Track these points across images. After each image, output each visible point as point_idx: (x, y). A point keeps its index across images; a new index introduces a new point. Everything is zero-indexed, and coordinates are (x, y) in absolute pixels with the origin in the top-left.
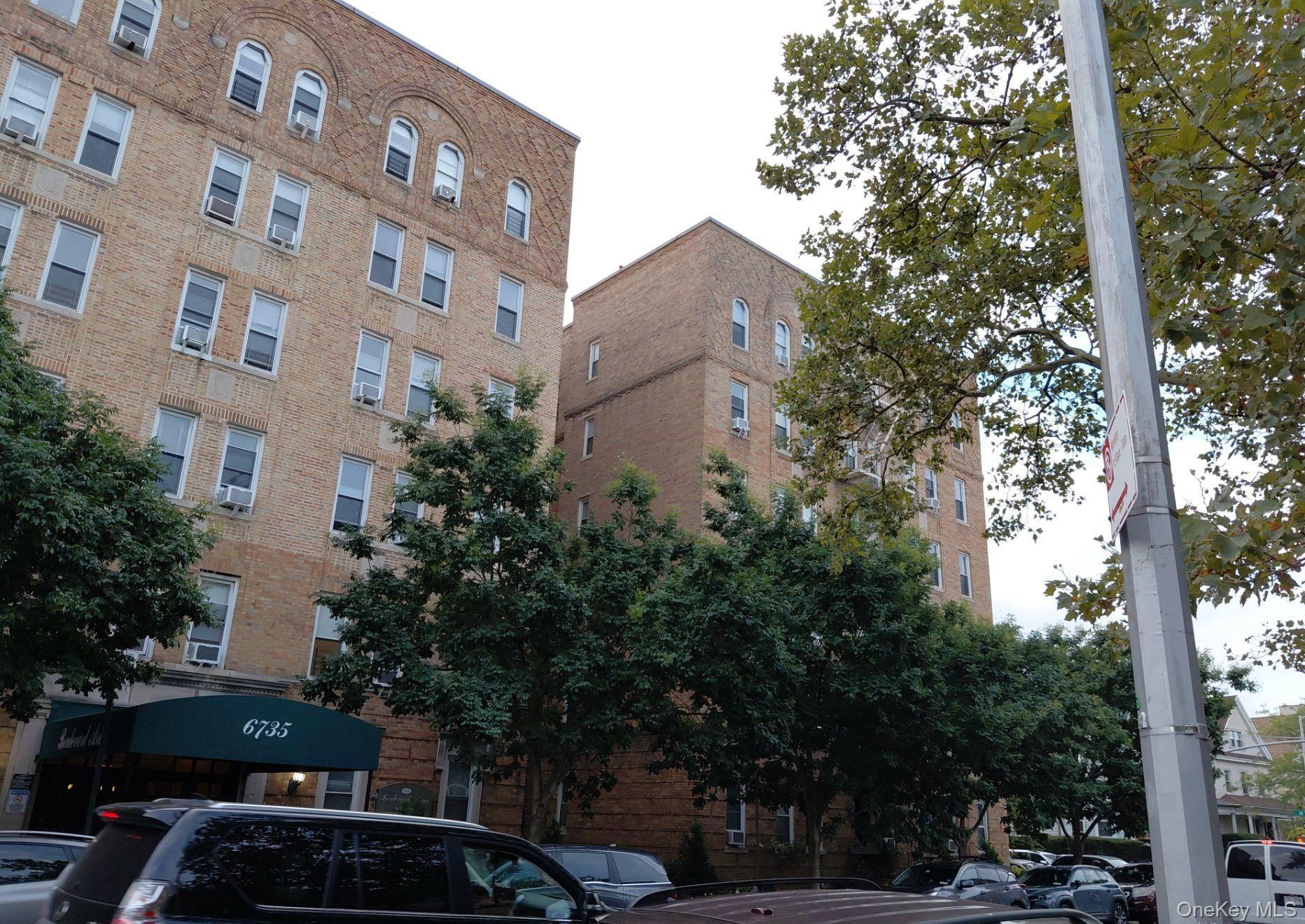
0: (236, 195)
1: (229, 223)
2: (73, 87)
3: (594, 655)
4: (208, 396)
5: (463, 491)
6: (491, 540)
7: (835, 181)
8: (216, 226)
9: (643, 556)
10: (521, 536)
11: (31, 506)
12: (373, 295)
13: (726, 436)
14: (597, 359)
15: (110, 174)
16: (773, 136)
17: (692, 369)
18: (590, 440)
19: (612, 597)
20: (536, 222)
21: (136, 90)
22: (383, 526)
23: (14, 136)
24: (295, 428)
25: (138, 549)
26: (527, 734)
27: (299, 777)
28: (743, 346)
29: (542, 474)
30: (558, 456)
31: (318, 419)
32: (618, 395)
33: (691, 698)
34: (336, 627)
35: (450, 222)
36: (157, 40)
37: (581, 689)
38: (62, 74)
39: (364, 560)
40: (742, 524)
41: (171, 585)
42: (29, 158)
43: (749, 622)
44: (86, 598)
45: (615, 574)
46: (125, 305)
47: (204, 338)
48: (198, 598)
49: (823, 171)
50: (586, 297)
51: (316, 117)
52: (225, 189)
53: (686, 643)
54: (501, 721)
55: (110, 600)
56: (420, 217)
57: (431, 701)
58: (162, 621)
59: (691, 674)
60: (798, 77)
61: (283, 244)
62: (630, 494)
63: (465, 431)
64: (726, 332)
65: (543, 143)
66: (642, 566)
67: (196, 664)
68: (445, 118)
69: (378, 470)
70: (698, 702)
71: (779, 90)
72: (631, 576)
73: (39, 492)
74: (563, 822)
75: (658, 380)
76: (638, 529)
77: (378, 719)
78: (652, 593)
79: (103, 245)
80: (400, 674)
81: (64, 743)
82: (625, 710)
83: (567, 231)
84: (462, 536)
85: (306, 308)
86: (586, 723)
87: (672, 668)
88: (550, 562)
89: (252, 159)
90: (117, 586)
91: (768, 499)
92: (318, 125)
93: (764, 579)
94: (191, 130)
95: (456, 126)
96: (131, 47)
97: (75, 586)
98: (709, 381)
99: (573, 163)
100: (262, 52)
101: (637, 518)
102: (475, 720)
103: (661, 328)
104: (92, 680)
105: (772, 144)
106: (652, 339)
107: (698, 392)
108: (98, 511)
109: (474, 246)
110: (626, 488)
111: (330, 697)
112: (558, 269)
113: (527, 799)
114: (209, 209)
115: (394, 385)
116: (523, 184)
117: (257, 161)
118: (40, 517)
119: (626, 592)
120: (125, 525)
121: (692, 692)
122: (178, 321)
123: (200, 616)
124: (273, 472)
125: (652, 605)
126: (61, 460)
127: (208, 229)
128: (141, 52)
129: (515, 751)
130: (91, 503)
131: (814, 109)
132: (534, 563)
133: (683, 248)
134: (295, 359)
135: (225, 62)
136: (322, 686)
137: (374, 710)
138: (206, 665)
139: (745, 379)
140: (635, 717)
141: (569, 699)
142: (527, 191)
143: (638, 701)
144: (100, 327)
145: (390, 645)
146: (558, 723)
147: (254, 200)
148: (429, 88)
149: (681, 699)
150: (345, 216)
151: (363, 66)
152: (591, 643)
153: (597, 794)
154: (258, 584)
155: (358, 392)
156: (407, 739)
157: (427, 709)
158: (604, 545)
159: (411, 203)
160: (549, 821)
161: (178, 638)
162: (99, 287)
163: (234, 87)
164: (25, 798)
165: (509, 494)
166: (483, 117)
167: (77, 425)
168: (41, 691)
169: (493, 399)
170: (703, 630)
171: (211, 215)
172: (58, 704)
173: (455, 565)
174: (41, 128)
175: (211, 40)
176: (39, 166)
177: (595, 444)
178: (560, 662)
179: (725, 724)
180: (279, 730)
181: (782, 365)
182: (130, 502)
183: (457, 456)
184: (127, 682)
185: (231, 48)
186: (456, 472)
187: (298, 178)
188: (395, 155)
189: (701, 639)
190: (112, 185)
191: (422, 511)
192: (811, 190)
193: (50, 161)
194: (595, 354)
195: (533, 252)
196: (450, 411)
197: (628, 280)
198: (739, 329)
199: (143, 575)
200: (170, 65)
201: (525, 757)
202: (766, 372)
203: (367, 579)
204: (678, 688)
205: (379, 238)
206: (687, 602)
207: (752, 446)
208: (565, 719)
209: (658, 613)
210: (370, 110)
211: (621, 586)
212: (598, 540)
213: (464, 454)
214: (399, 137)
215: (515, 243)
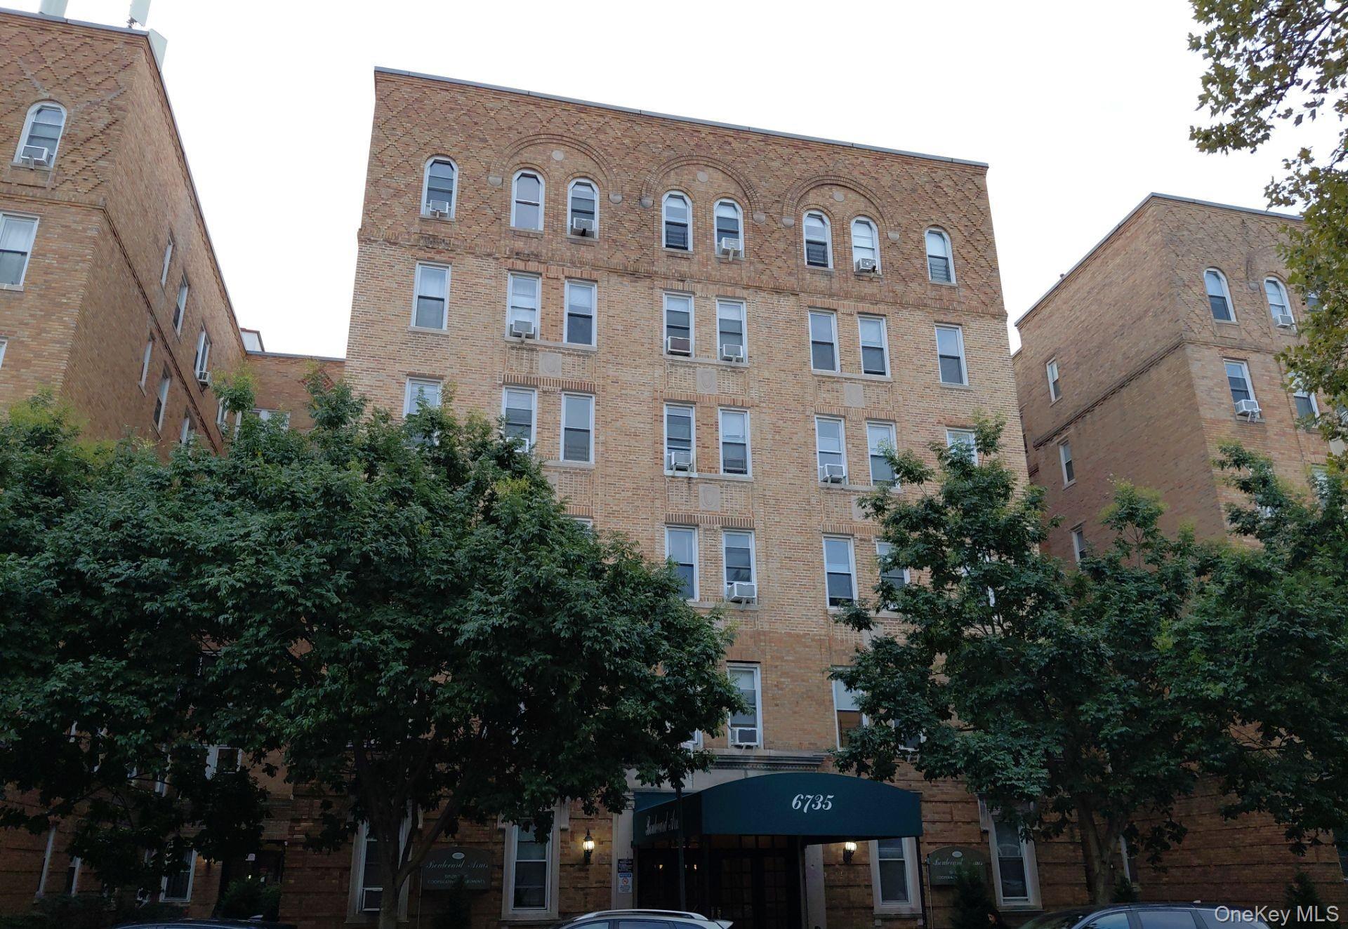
0: (688, 329)
1: (687, 355)
2: (551, 282)
3: (1126, 697)
4: (702, 508)
5: (944, 548)
6: (984, 593)
7: (1293, 118)
8: (677, 361)
9: (1161, 581)
10: (1014, 584)
11: (591, 635)
12: (819, 381)
13: (1232, 426)
14: (1056, 377)
15: (590, 343)
16: (1201, 97)
17: (1171, 360)
18: (1069, 464)
19: (1134, 633)
20: (961, 262)
21: (595, 267)
22: (875, 598)
23: (519, 336)
24: (777, 519)
25: (677, 655)
26: (1070, 789)
27: (851, 846)
28: (1229, 318)
29: (1023, 515)
30: (1036, 494)
31: (795, 507)
32: (1089, 410)
33: (1259, 730)
34: (853, 701)
35: (876, 291)
36: (601, 220)
37: (1120, 735)
38: (541, 274)
39: (864, 631)
40: (1278, 522)
41: (707, 682)
42: (532, 350)
43: (1311, 635)
44: (645, 703)
45: (1131, 606)
46: (623, 449)
47: (688, 460)
48: (730, 689)
49: (1274, 112)
50: (1029, 318)
51: (737, 238)
52: (678, 327)
53: (1235, 669)
54: (1038, 778)
55: (662, 701)
56: (847, 296)
57: (960, 764)
58: (706, 714)
59: (1250, 704)
60: (1216, 23)
61: (734, 360)
62: (1131, 516)
63: (932, 489)
64: (1203, 309)
65: (951, 183)
66: (1161, 593)
67: (740, 747)
68: (852, 195)
69: (858, 543)
70: (1269, 734)
71: (1195, 45)
72: (1152, 606)
73: (595, 622)
74: (1134, 878)
75: (1132, 383)
76: (1148, 552)
77: (913, 784)
78: (1179, 620)
79: (597, 404)
80: (923, 739)
81: (650, 830)
82: (1178, 752)
83: (995, 260)
84: (954, 594)
85: (764, 410)
86: (1134, 771)
87: (1222, 701)
88: (1052, 606)
89: (694, 293)
90: (666, 689)
91: (1307, 485)
92: (740, 244)
93: (1320, 581)
94: (642, 285)
95: (862, 199)
96: (584, 233)
97: (634, 694)
98: (1195, 368)
99: (986, 190)
100: (682, 198)
101: (1144, 541)
102: (1011, 779)
103: (1123, 326)
104: (661, 773)
105: (1201, 106)
106: (1116, 341)
107: (1184, 384)
108: (639, 627)
109: (903, 306)
110: (1125, 510)
111: (862, 768)
112: (993, 301)
113: (1087, 856)
114: (669, 349)
115: (855, 460)
116: (939, 230)
117: (698, 294)
118: (599, 643)
119: (1149, 623)
120: (660, 635)
121: (1258, 724)
122: (666, 450)
123: (734, 706)
124: (767, 562)
125: (1184, 632)
126: (605, 592)
127: (672, 365)
128: (591, 234)
129: (1060, 806)
130: (633, 622)
131: (1245, 50)
132: (1034, 609)
133: (1128, 234)
134: (764, 458)
135: (655, 218)
136: (853, 756)
137: (906, 776)
138: (748, 747)
139: (1242, 355)
140: (1192, 758)
141: (1109, 746)
142: (945, 235)
143: (1191, 741)
144: (609, 471)
145: (907, 712)
146: (1102, 774)
147: (703, 329)
148: (830, 173)
149: (1246, 733)
150: (780, 317)
151: (768, 176)
152: (1119, 685)
153: (1166, 847)
154: (776, 667)
155: (824, 474)
156: (946, 802)
157: (958, 771)
158: (1110, 577)
159: (836, 285)
160: (1118, 880)
161: (721, 728)
162: (602, 438)
163: (667, 237)
164: (630, 879)
165: (992, 542)
166: (886, 180)
167: (611, 561)
168: (626, 788)
169: (954, 451)
170: (1254, 652)
171: (672, 353)
172: (639, 795)
173: (953, 625)
174: (536, 324)
175: (641, 203)
176: (540, 354)
177: (1075, 467)
178: (1089, 709)
179: (1309, 756)
180: (824, 803)
181: (1285, 327)
182: (662, 614)
183: (929, 516)
184: (689, 771)
185: (657, 204)
186: (931, 531)
187: (735, 298)
188: (812, 246)
189: (1254, 663)
190: (594, 352)
191: (909, 576)
192: (1266, 137)
193: (546, 347)
194: (1053, 373)
195: (963, 292)
196: (912, 474)
197: (1074, 287)
198: (1219, 302)
199: (684, 676)
200: (615, 237)
201: (1074, 812)
202: (1266, 340)
203: (871, 649)
204: (1239, 721)
205: (812, 328)
206: (1227, 624)
207: (1268, 428)
208: (1110, 769)
209: (1192, 641)
210: (782, 214)
211: (1141, 618)
212: (1104, 573)
213: (936, 512)
214: (813, 229)
215: (943, 290)
